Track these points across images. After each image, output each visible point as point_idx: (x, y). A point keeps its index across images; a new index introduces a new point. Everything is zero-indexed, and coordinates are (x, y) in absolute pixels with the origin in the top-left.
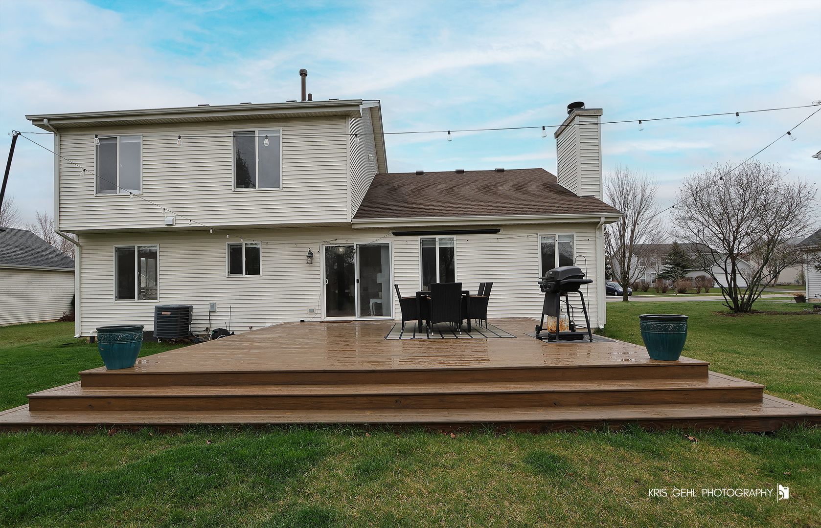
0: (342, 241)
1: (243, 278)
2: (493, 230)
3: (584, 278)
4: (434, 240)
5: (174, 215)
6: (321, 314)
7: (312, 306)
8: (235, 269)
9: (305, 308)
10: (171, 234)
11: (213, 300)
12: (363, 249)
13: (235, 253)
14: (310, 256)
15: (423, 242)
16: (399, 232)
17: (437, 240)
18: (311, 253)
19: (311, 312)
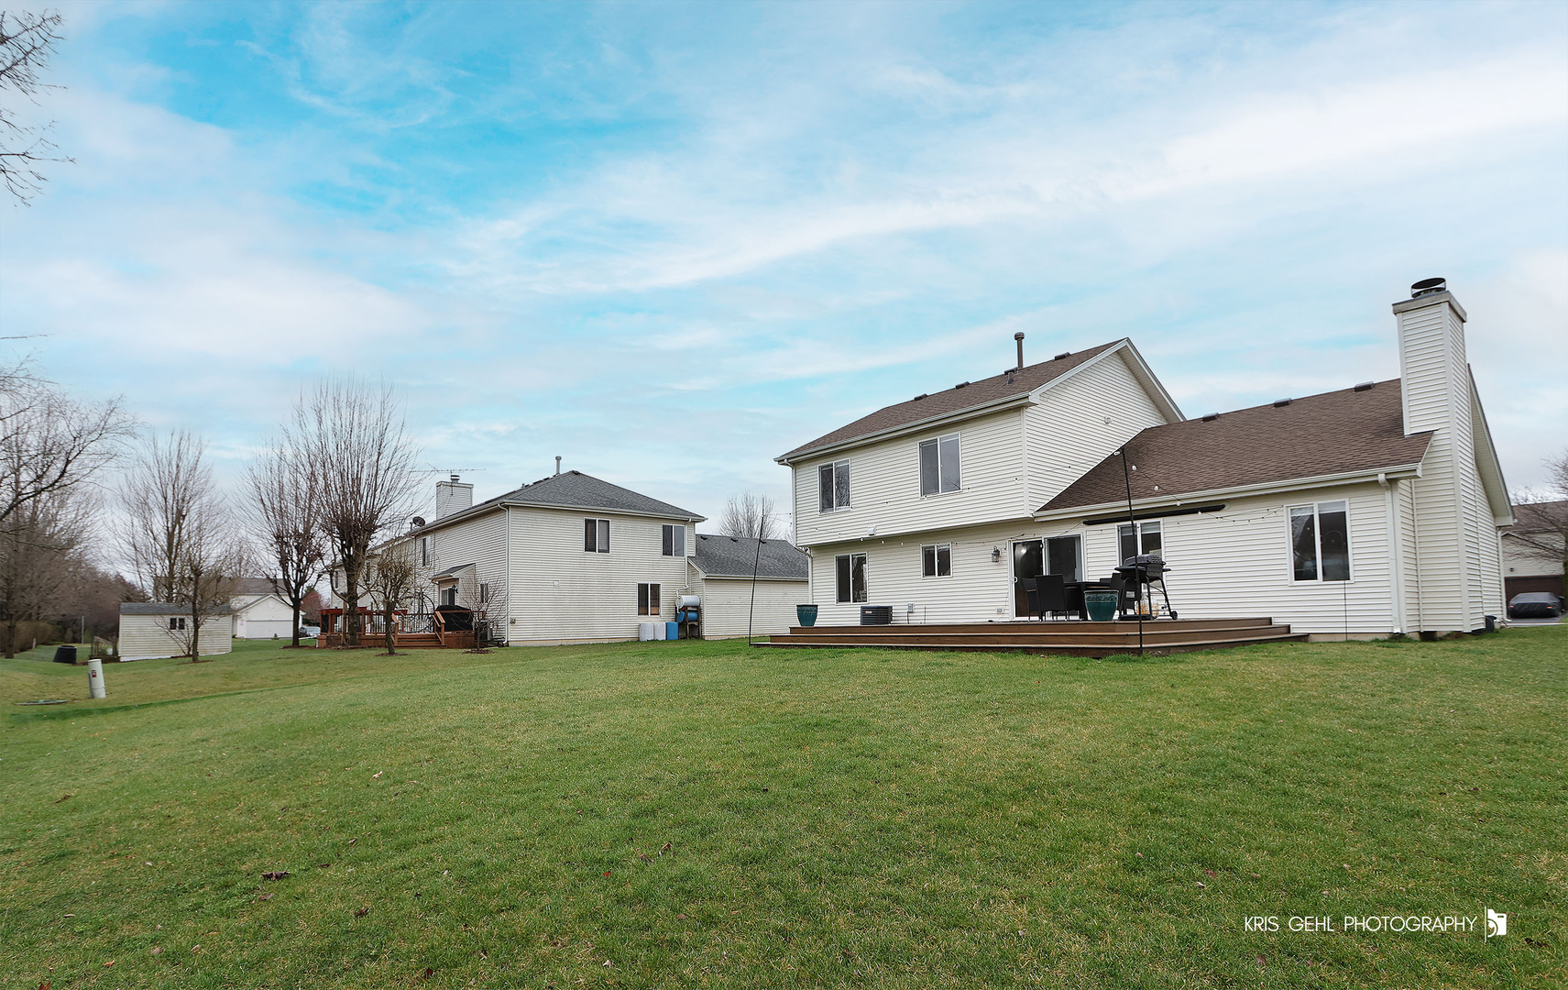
0: (1031, 536)
1: (936, 580)
2: (1215, 507)
3: (1164, 567)
4: (1134, 527)
5: (875, 525)
6: (1009, 616)
7: (1001, 605)
8: (929, 571)
9: (994, 608)
10: (873, 542)
11: (911, 601)
12: (1052, 541)
13: (928, 556)
14: (997, 553)
15: (1122, 529)
16: (1091, 521)
17: (1139, 525)
18: (998, 551)
19: (999, 611)
